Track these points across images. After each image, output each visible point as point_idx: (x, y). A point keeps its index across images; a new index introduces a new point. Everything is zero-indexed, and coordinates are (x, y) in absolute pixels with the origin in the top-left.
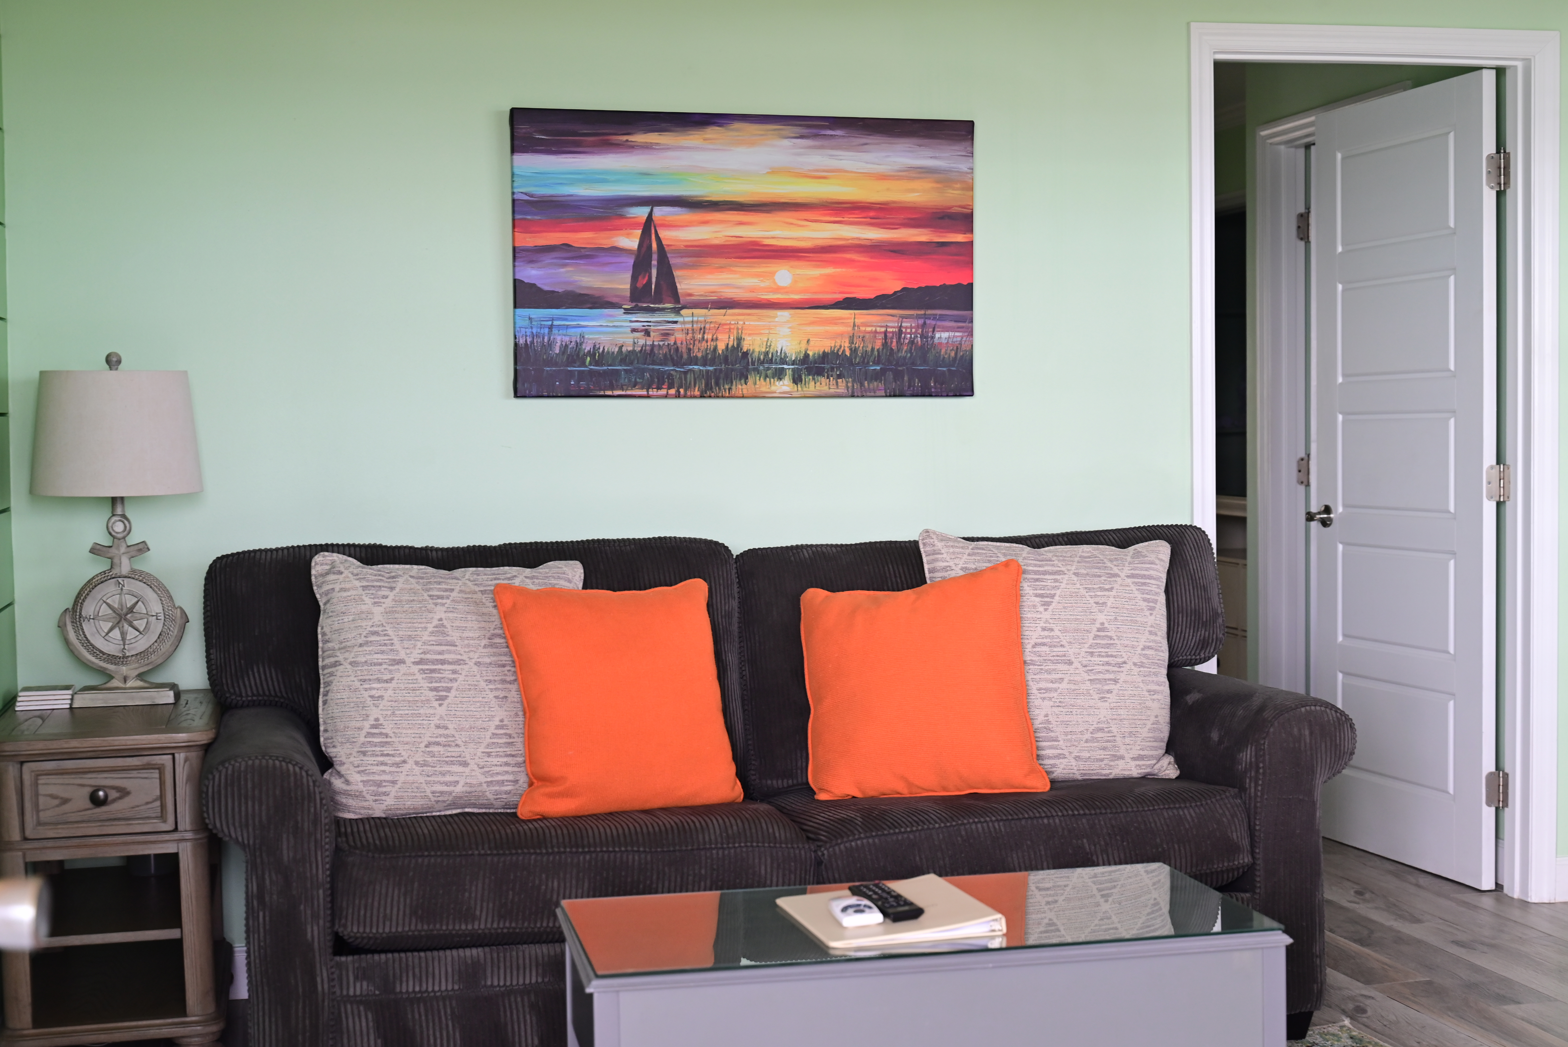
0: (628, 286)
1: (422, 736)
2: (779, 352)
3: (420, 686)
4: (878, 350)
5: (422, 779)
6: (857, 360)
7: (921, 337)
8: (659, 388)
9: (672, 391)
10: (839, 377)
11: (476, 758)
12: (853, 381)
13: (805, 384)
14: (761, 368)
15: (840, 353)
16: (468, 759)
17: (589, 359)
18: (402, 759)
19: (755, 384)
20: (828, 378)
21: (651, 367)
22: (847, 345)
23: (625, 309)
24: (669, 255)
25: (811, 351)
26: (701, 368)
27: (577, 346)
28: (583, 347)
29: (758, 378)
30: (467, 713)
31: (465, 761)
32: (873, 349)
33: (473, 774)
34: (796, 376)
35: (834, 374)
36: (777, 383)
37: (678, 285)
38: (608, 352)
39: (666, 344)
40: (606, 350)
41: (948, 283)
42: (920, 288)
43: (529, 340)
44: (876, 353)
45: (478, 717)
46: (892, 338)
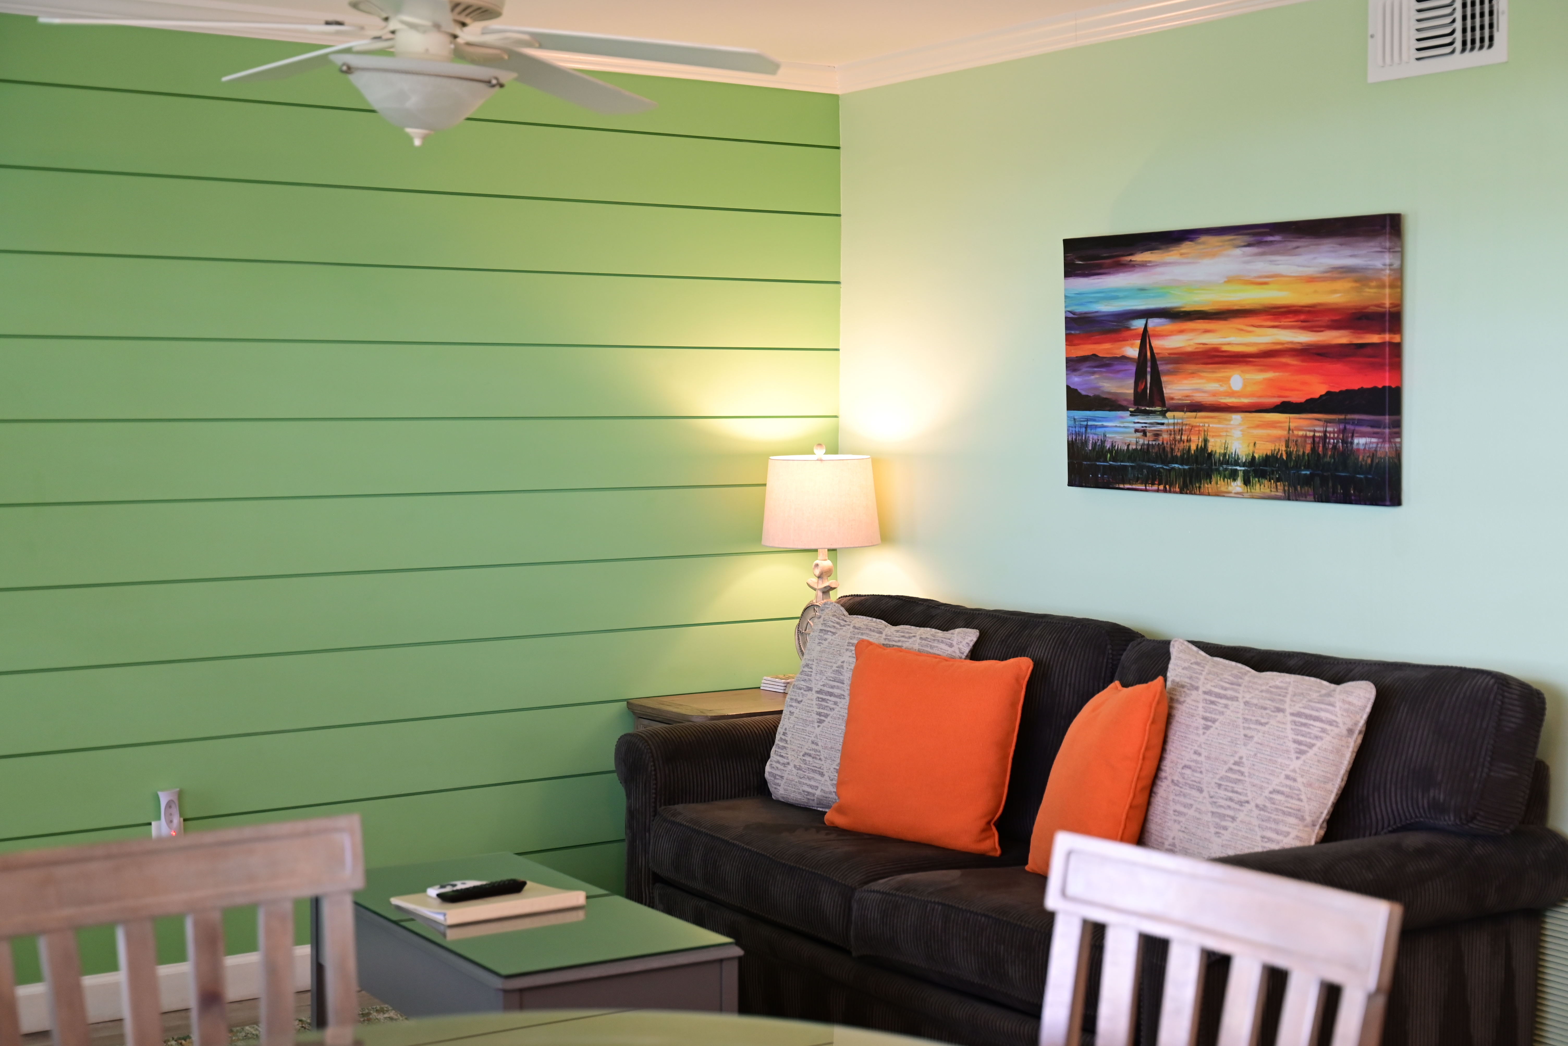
0: (1132, 391)
1: (803, 747)
2: (1234, 454)
3: (812, 709)
4: (1308, 455)
5: (797, 779)
6: (1292, 464)
7: (1342, 443)
8: (1153, 484)
9: (1161, 487)
10: (1278, 480)
11: (830, 772)
12: (1289, 485)
13: (1253, 486)
14: (1221, 468)
15: (1279, 457)
16: (825, 771)
17: (1109, 455)
18: (788, 761)
19: (1217, 483)
20: (1270, 481)
21: (1148, 464)
22: (1284, 448)
23: (1131, 412)
24: (1158, 363)
25: (1257, 453)
26: (1180, 467)
27: (1102, 443)
28: (1106, 445)
29: (1219, 478)
30: (832, 736)
31: (823, 773)
32: (1304, 453)
33: (826, 783)
34: (1246, 478)
35: (1274, 477)
36: (1232, 483)
37: (1164, 390)
38: (1121, 449)
39: (1157, 444)
40: (1119, 448)
41: (1365, 386)
42: (1341, 392)
43: (1074, 438)
44: (1306, 458)
45: (838, 740)
46: (1319, 443)
